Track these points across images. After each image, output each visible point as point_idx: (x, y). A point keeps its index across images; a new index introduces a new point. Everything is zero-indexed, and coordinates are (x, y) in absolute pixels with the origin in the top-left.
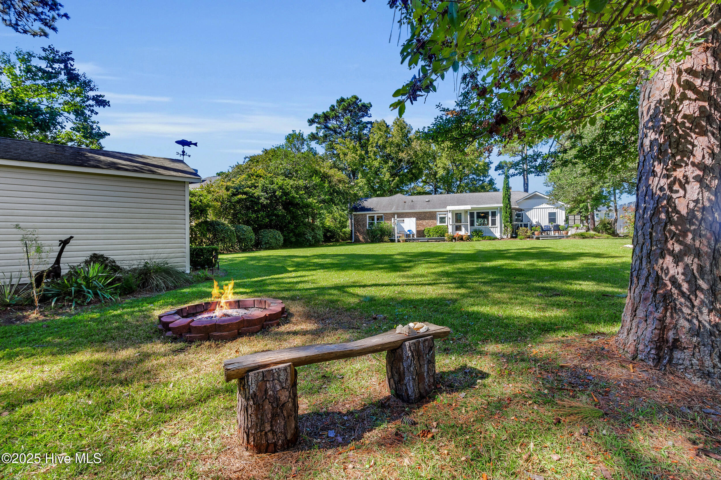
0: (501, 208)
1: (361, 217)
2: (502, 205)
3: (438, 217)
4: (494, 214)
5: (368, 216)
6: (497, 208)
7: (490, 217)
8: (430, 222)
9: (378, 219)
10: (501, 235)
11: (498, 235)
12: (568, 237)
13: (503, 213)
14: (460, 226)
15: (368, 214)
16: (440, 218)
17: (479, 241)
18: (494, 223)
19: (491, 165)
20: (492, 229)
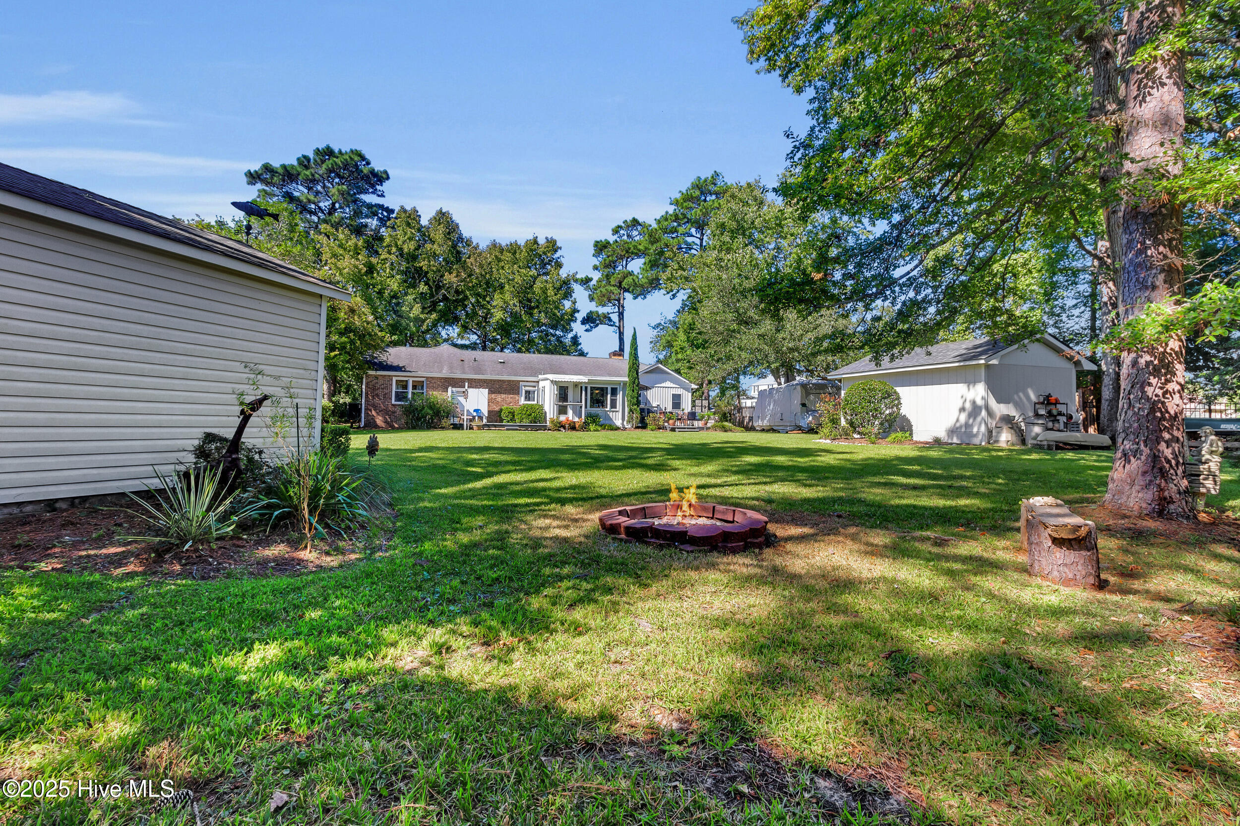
0: (625, 383)
1: (381, 381)
2: (626, 379)
3: (524, 389)
4: (614, 392)
5: (394, 379)
6: (619, 383)
7: (609, 396)
8: (509, 398)
9: (414, 387)
10: (623, 424)
11: (618, 423)
12: (708, 429)
13: (628, 391)
14: (566, 407)
15: (396, 377)
16: (526, 392)
17: (597, 430)
18: (614, 405)
19: (576, 315)
20: (611, 415)
